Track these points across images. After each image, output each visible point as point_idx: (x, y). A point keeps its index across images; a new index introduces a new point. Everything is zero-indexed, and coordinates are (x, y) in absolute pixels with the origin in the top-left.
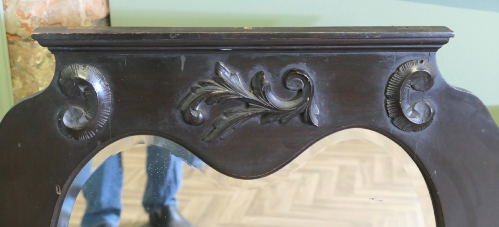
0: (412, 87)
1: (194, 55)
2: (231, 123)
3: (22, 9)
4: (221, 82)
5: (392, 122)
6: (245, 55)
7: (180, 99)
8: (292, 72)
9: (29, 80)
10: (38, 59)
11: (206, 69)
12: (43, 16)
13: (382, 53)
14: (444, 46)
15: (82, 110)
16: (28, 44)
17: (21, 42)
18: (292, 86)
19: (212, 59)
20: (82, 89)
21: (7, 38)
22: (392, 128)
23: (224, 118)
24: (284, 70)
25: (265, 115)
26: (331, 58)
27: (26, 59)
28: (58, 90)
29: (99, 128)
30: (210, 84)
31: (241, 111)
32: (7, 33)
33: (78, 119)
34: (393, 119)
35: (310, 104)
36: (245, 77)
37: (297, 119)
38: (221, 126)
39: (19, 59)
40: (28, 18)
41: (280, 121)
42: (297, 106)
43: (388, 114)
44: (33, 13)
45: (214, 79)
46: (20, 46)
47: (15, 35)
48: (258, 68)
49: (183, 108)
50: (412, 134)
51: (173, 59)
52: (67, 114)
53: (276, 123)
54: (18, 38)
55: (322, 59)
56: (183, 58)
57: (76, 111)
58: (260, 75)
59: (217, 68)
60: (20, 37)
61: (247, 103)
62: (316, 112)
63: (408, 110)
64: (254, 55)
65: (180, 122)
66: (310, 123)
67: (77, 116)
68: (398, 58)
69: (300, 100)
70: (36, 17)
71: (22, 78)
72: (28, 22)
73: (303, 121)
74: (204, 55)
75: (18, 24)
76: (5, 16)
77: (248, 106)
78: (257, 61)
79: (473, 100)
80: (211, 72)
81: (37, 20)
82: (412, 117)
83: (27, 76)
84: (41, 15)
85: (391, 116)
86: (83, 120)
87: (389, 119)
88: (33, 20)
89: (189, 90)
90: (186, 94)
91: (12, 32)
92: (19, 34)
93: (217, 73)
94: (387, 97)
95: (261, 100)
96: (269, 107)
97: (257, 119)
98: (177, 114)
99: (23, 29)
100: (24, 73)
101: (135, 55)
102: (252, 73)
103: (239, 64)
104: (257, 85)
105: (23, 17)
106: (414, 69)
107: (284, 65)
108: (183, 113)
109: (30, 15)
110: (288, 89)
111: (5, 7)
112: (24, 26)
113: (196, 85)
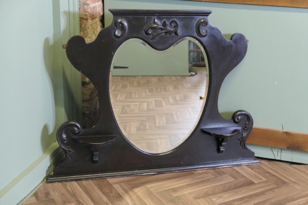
0: (202, 26)
1: (149, 16)
2: (157, 35)
3: (85, 10)
4: (155, 23)
5: (197, 35)
6: (161, 17)
7: (145, 28)
8: (173, 21)
9: (86, 32)
10: (89, 25)
11: (151, 20)
12: (91, 12)
13: (195, 16)
14: (210, 15)
15: (119, 31)
16: (86, 21)
17: (83, 21)
18: (173, 25)
19: (153, 17)
20: (121, 25)
23: (156, 33)
25: (166, 33)
26: (182, 18)
27: (85, 26)
29: (124, 36)
31: (160, 31)
32: (80, 18)
34: (198, 34)
35: (177, 29)
36: (161, 22)
37: (174, 34)
38: (155, 35)
39: (83, 25)
42: (174, 30)
44: (89, 11)
45: (153, 23)
46: (83, 22)
47: (82, 18)
48: (164, 20)
49: (145, 30)
50: (202, 38)
51: (143, 17)
52: (116, 32)
53: (169, 35)
55: (180, 18)
56: (146, 17)
58: (165, 22)
61: (162, 29)
62: (179, 32)
63: (201, 32)
64: (163, 17)
65: (145, 35)
66: (177, 35)
68: (199, 18)
69: (175, 28)
71: (83, 31)
72: (87, 13)
73: (175, 34)
74: (151, 16)
75: (84, 14)
76: (79, 12)
78: (164, 18)
79: (217, 29)
80: (153, 21)
82: (203, 33)
83: (85, 31)
86: (120, 33)
87: (196, 34)
88: (88, 13)
89: (147, 26)
90: (146, 27)
92: (84, 18)
93: (154, 21)
94: (196, 28)
95: (165, 28)
96: (167, 30)
97: (164, 34)
98: (144, 32)
99: (85, 16)
100: (84, 30)
101: (134, 16)
102: (163, 21)
103: (159, 19)
104: (164, 24)
105: (86, 12)
106: (202, 21)
107: (171, 19)
108: (146, 32)
109: (88, 11)
110: (172, 26)
111: (80, 9)
112: (86, 15)
113: (149, 24)
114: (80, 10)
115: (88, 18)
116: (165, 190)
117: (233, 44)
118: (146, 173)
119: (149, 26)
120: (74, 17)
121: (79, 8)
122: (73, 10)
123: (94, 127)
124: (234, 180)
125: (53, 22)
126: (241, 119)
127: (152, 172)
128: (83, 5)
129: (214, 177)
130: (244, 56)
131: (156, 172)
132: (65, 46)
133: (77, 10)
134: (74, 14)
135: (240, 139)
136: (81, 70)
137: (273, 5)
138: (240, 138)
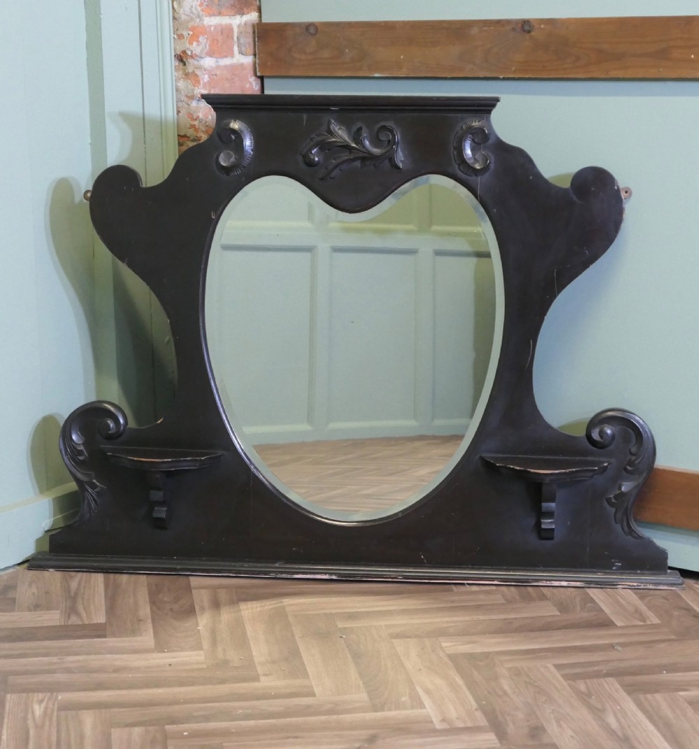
0: (473, 141)
1: (313, 113)
2: (338, 165)
3: (192, 112)
4: (330, 132)
5: (459, 169)
6: (350, 115)
7: (302, 147)
8: (384, 128)
11: (322, 125)
12: (208, 120)
13: (450, 115)
15: (232, 153)
18: (383, 138)
19: (325, 116)
20: (233, 137)
21: (178, 140)
22: (460, 174)
23: (334, 161)
24: (378, 126)
25: (363, 159)
26: (412, 118)
28: (217, 139)
29: (244, 167)
30: (324, 135)
31: (345, 156)
32: (179, 135)
33: (229, 159)
34: (459, 165)
35: (395, 151)
36: (349, 130)
37: (386, 162)
38: (331, 167)
40: (196, 119)
41: (374, 165)
42: (386, 153)
43: (455, 161)
44: (201, 115)
45: (326, 131)
47: (185, 136)
48: (359, 125)
49: (303, 153)
50: (474, 178)
51: (298, 116)
52: (222, 155)
53: (371, 166)
54: (187, 139)
56: (305, 116)
57: (229, 154)
58: (359, 130)
59: (329, 123)
60: (189, 137)
61: (347, 147)
62: (400, 157)
63: (470, 158)
64: (355, 115)
65: (303, 166)
66: (396, 165)
67: (229, 157)
68: (463, 119)
69: (389, 148)
70: (202, 119)
72: (196, 123)
73: (391, 166)
74: (320, 114)
75: (188, 126)
76: (178, 120)
77: (351, 153)
78: (358, 119)
79: (522, 153)
80: (324, 127)
81: (204, 122)
82: (474, 164)
84: (207, 118)
85: (458, 162)
86: (233, 160)
87: (456, 166)
88: (200, 121)
89: (309, 140)
90: (307, 143)
91: (182, 134)
92: (188, 135)
93: (328, 127)
94: (454, 148)
95: (360, 148)
96: (365, 153)
97: (357, 163)
98: (300, 159)
99: (192, 130)
102: (354, 129)
103: (345, 121)
104: (357, 137)
105: (192, 119)
106: (473, 126)
107: (378, 122)
108: (304, 156)
109: (198, 117)
110: (380, 140)
111: (178, 112)
112: (193, 126)
113: (313, 136)
114: (180, 114)
115: (199, 135)
116: (325, 614)
117: (574, 198)
118: (306, 573)
119: (315, 140)
120: (161, 133)
121: (178, 107)
122: (159, 113)
123: (159, 422)
124: (559, 613)
125: (89, 141)
126: (613, 436)
127: (325, 574)
128: (186, 99)
129: (504, 602)
130: (615, 237)
131: (335, 574)
132: (89, 195)
133: (171, 113)
134: (161, 124)
135: (613, 500)
136: (127, 259)
137: (684, 75)
138: (612, 496)
